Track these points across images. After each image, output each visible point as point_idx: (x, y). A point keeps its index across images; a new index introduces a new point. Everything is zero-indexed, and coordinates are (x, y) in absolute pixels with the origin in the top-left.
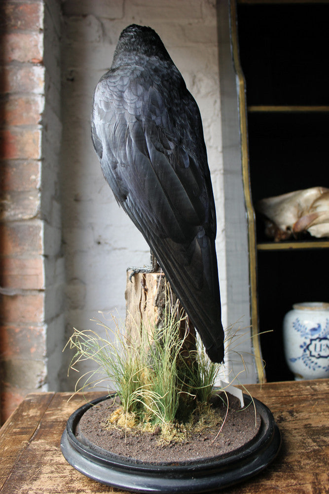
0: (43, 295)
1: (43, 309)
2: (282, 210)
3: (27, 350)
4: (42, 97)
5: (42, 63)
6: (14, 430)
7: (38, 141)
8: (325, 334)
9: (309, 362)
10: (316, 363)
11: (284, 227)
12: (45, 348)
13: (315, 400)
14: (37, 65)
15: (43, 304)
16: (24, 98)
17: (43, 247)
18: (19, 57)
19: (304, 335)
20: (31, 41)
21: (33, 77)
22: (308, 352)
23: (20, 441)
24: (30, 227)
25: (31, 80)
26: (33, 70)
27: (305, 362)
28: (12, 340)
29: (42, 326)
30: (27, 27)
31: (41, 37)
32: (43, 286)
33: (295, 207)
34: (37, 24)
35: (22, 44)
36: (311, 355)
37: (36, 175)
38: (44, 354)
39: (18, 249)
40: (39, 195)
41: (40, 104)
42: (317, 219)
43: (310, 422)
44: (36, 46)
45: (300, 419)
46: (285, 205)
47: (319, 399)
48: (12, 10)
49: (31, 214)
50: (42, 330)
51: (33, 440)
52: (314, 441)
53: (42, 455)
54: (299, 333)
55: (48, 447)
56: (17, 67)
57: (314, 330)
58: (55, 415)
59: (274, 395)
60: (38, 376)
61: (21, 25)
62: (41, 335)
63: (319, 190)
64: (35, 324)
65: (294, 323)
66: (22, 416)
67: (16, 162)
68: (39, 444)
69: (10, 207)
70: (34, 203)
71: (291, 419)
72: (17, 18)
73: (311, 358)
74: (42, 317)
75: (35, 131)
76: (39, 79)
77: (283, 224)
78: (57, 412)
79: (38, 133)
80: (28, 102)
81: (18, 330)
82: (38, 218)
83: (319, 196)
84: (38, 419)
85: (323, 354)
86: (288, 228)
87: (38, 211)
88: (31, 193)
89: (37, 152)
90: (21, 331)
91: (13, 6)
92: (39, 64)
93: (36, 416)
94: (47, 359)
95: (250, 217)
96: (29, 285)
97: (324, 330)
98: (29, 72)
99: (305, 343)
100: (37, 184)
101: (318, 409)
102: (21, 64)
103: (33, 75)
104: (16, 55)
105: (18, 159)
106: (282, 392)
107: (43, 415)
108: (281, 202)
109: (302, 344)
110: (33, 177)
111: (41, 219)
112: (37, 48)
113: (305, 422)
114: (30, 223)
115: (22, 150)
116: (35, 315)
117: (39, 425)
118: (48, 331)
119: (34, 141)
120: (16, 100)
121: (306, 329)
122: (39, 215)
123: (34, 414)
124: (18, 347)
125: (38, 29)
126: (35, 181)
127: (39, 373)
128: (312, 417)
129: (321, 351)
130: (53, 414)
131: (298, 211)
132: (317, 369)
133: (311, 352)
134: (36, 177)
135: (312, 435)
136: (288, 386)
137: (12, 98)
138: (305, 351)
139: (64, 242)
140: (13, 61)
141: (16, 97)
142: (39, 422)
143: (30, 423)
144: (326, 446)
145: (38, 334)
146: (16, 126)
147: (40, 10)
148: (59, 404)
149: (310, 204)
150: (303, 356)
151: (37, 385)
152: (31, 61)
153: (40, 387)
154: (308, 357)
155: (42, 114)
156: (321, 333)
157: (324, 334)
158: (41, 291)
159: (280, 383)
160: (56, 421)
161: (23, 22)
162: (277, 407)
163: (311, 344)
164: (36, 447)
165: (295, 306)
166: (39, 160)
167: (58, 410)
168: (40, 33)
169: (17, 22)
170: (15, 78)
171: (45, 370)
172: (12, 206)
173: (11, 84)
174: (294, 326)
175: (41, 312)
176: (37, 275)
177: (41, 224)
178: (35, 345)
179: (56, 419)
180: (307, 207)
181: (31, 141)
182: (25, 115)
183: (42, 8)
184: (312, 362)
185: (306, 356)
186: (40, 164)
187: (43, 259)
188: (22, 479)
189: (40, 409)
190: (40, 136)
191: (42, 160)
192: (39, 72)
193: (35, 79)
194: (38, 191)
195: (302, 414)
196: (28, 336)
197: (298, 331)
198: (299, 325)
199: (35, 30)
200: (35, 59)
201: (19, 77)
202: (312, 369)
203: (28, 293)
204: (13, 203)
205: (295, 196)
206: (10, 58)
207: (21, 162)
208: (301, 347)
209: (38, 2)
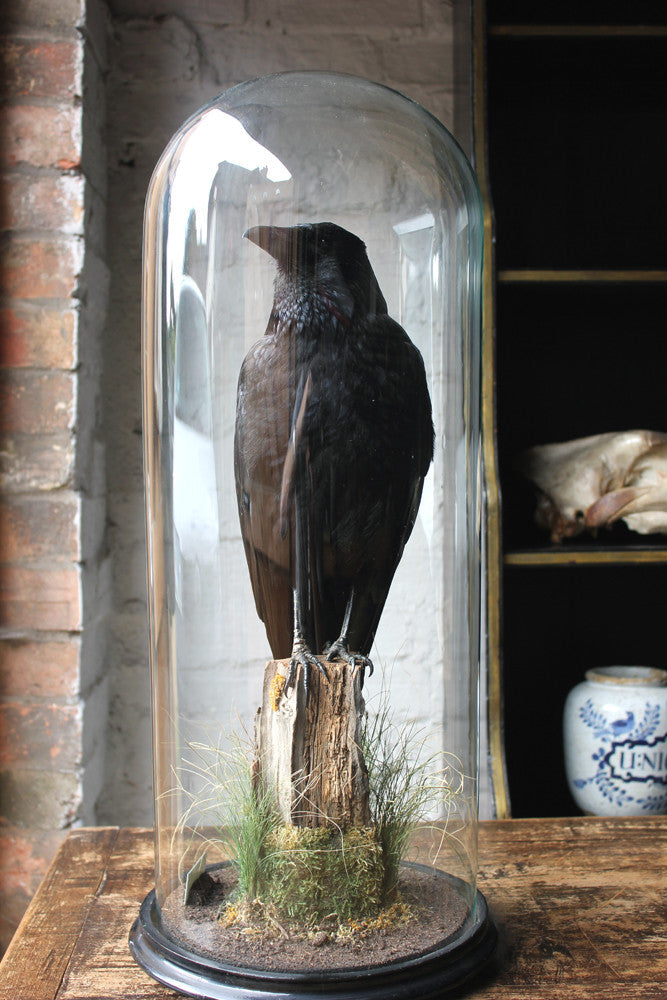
0: (78, 641)
1: (77, 670)
2: (569, 475)
3: (44, 750)
4: (79, 240)
5: (79, 170)
6: (66, 881)
7: (72, 332)
8: (643, 732)
9: (610, 788)
10: (623, 792)
11: (570, 512)
12: (80, 748)
13: (570, 849)
14: (68, 174)
15: (78, 660)
16: (43, 242)
17: (79, 548)
18: (32, 157)
19: (601, 734)
20: (57, 123)
21: (60, 200)
22: (607, 769)
23: (81, 896)
24: (53, 505)
25: (58, 205)
26: (62, 184)
27: (601, 789)
28: (13, 731)
29: (75, 704)
30: (49, 92)
31: (78, 115)
32: (78, 625)
33: (596, 470)
34: (70, 88)
35: (38, 129)
36: (614, 776)
37: (67, 402)
38: (78, 761)
39: (29, 550)
40: (73, 442)
41: (76, 256)
42: (632, 504)
43: (544, 879)
44: (67, 132)
45: (530, 875)
46: (578, 466)
47: (577, 847)
48: (17, 56)
49: (55, 482)
50: (77, 712)
51: (102, 893)
52: (538, 903)
53: (121, 912)
54: (591, 729)
55: (127, 903)
56: (28, 178)
57: (619, 724)
58: (129, 861)
59: (502, 839)
60: (65, 803)
61: (35, 87)
62: (71, 721)
63: (646, 439)
64: (61, 699)
65: (582, 709)
66: (73, 863)
67: (27, 374)
68: (112, 899)
69: (13, 466)
70: (64, 457)
71: (516, 874)
72: (27, 74)
73: (613, 780)
74: (75, 685)
75: (65, 312)
76: (73, 202)
77: (569, 504)
78: (129, 857)
79: (71, 315)
80: (50, 251)
81: (25, 712)
82: (70, 488)
83: (645, 449)
84: (101, 866)
85: (637, 772)
86: (579, 514)
87: (70, 475)
88: (56, 437)
89: (70, 354)
90: (32, 714)
91: (20, 48)
92: (72, 172)
93: (96, 862)
94: (82, 771)
95: (490, 501)
96: (51, 622)
97: (641, 725)
98: (54, 188)
99: (602, 751)
100: (68, 420)
101: (567, 862)
102: (37, 172)
103: (61, 194)
104: (27, 151)
105: (29, 368)
106: (517, 835)
107: (107, 862)
108: (570, 458)
109: (598, 753)
110: (61, 406)
111: (76, 490)
112: (70, 138)
113: (537, 879)
114: (54, 498)
115: (38, 350)
116: (62, 682)
117: (105, 875)
118: (86, 713)
119: (63, 332)
120: (27, 247)
121: (604, 721)
122: (72, 483)
123: (93, 860)
124: (25, 746)
125: (72, 95)
126: (64, 413)
127: (66, 799)
128: (550, 873)
129: (632, 767)
130: (124, 860)
131: (602, 480)
132: (625, 803)
133: (613, 769)
134: (67, 406)
135: (538, 896)
136: (531, 826)
137: (18, 241)
138: (601, 766)
139: (110, 523)
140: (20, 163)
141: (27, 240)
142: (103, 870)
143: (88, 872)
144: (552, 909)
145: (66, 719)
146: (27, 300)
147: (76, 57)
148: (132, 845)
149: (627, 466)
150: (598, 775)
151: (63, 822)
152: (56, 165)
153: (68, 825)
154: (607, 779)
155: (78, 276)
156: (633, 731)
157: (640, 732)
158: (74, 633)
159: (520, 820)
160: (132, 869)
161: (41, 82)
162: (500, 857)
163: (613, 752)
164: (108, 902)
165: (590, 674)
166: (73, 371)
167: (132, 853)
168: (76, 105)
169: (29, 82)
170: (23, 199)
171: (79, 792)
172: (18, 464)
173: (16, 212)
174: (582, 716)
175: (74, 676)
176: (67, 603)
177: (75, 499)
178: (61, 741)
179: (131, 867)
180: (622, 470)
181: (56, 332)
182: (44, 277)
183: (80, 53)
184: (616, 789)
185: (603, 776)
186: (74, 378)
187: (79, 570)
188: (100, 937)
189: (100, 853)
190: (76, 323)
191: (79, 369)
192: (74, 188)
193: (65, 204)
194: (71, 433)
195: (537, 869)
196: (47, 724)
197: (589, 725)
198: (592, 713)
199: (65, 100)
200: (64, 160)
201: (32, 199)
202: (614, 803)
203: (49, 637)
204: (19, 458)
205: (599, 445)
206: (13, 157)
207: (37, 374)
208: (595, 757)
209: (72, 40)
